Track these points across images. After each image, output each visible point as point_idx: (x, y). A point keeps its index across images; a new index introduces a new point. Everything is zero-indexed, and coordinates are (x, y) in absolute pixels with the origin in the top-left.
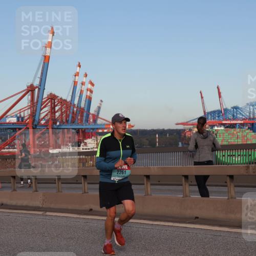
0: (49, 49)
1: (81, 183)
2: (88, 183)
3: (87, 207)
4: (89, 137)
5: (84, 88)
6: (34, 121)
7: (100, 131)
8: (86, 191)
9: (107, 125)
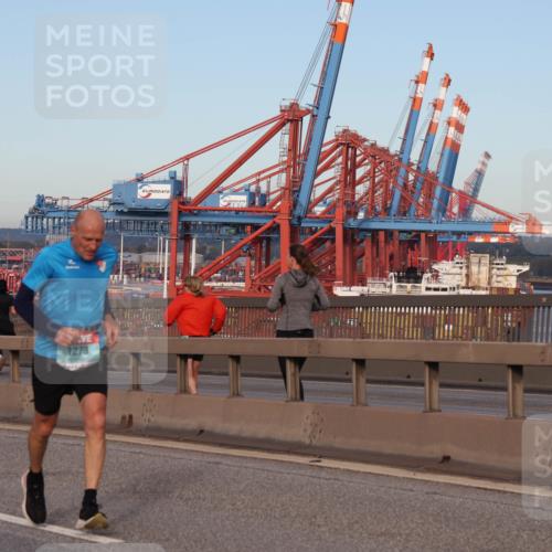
0: (348, 5)
1: (423, 384)
2: (442, 385)
3: (437, 451)
4: (446, 257)
5: (440, 117)
6: (295, 206)
7: (479, 240)
8: (436, 406)
9: (499, 223)
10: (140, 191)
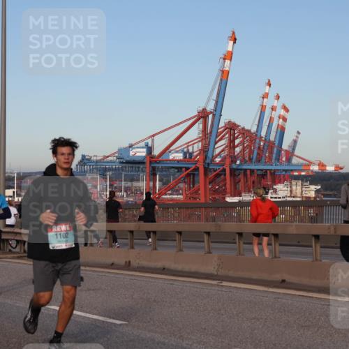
0: (229, 61)
2: (280, 245)
3: (278, 277)
4: (280, 182)
5: (275, 115)
6: (206, 158)
7: (296, 174)
8: (278, 255)
9: (305, 165)
10: (131, 152)
